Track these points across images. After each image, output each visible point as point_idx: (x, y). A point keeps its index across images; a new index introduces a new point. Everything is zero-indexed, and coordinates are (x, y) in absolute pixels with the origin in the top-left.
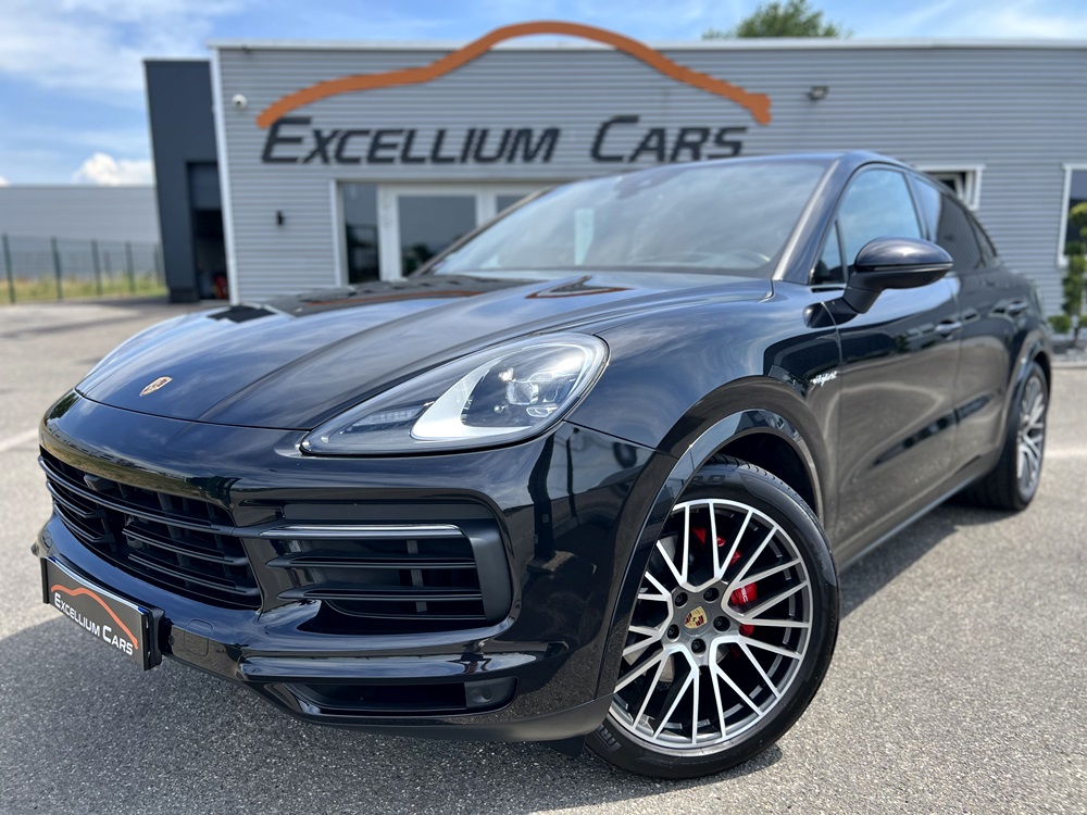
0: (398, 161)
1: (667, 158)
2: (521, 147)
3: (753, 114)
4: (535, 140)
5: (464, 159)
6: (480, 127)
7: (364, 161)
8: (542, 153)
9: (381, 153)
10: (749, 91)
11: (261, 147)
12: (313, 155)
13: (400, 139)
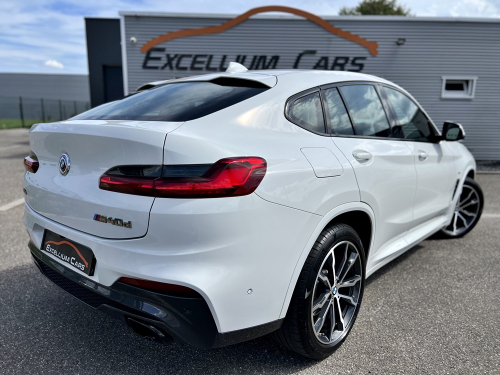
3: (369, 51)
4: (268, 61)
6: (243, 54)
7: (189, 69)
9: (197, 66)
10: (368, 40)
11: (142, 62)
12: (165, 65)
13: (206, 59)
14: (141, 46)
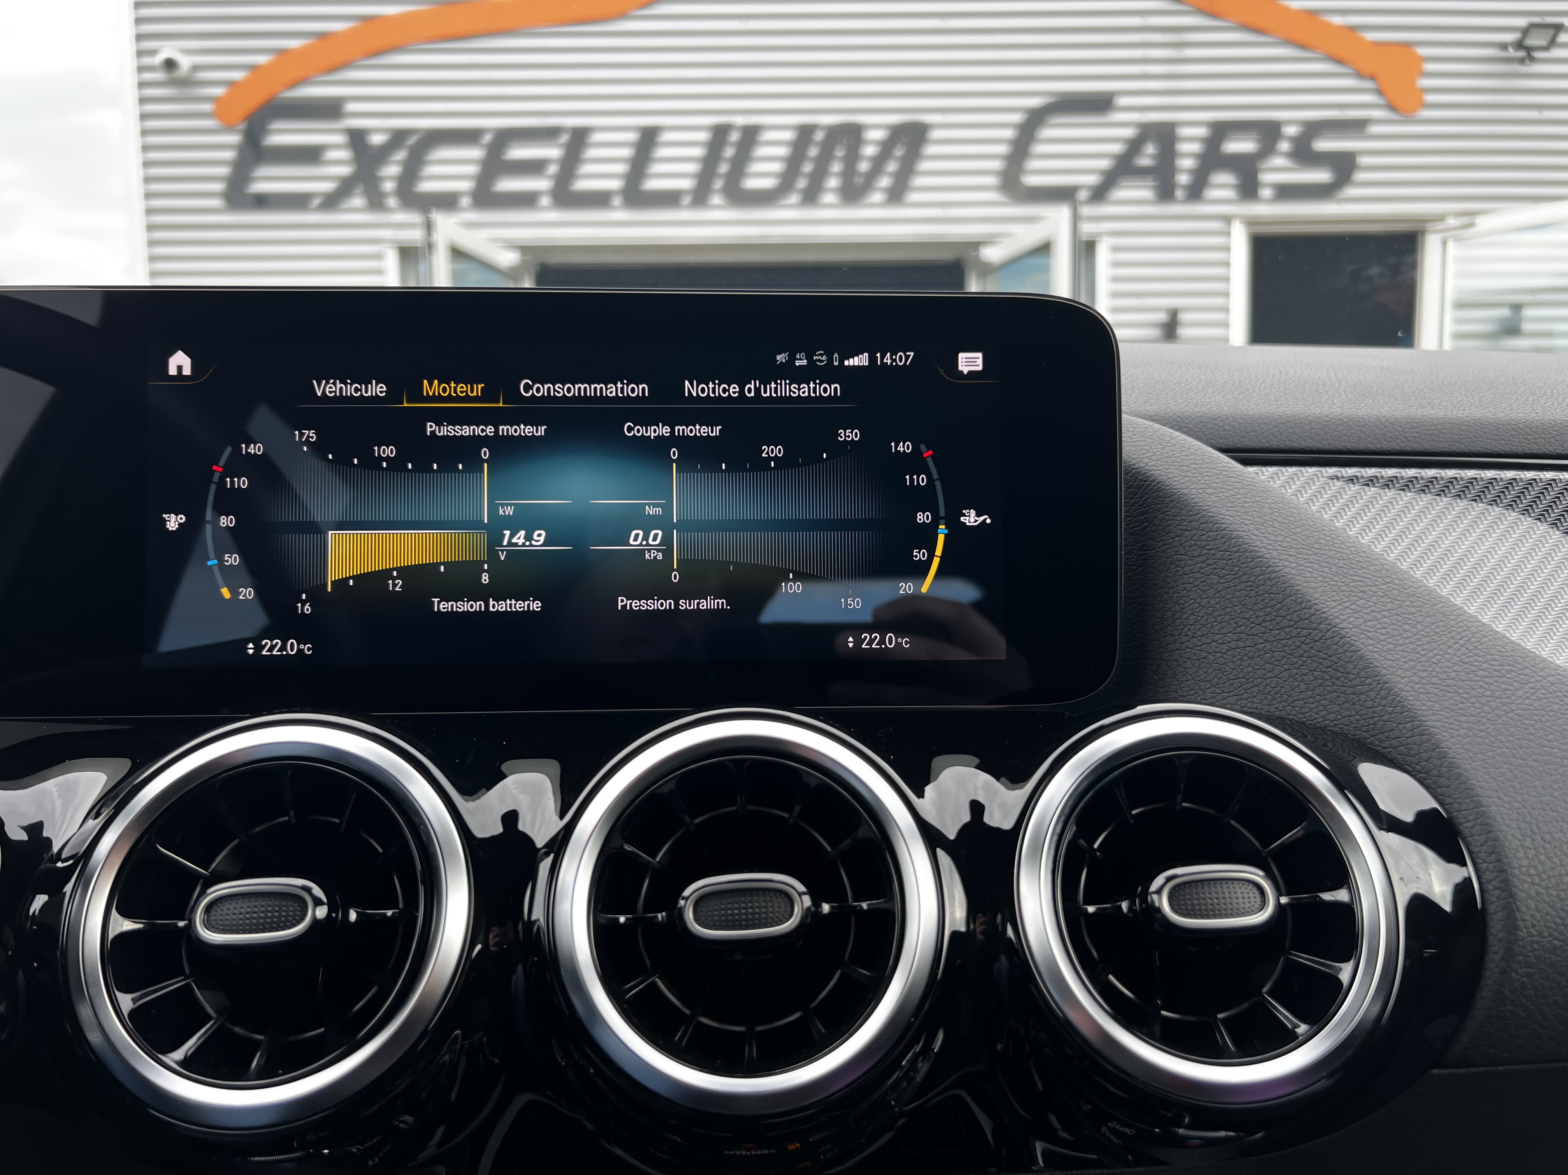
0: (545, 201)
1: (1179, 193)
2: (836, 167)
3: (1379, 92)
4: (870, 151)
5: (700, 197)
6: (740, 120)
7: (465, 201)
8: (885, 182)
9: (507, 185)
10: (1371, 36)
11: (224, 171)
12: (345, 188)
13: (553, 152)
14: (218, 91)
